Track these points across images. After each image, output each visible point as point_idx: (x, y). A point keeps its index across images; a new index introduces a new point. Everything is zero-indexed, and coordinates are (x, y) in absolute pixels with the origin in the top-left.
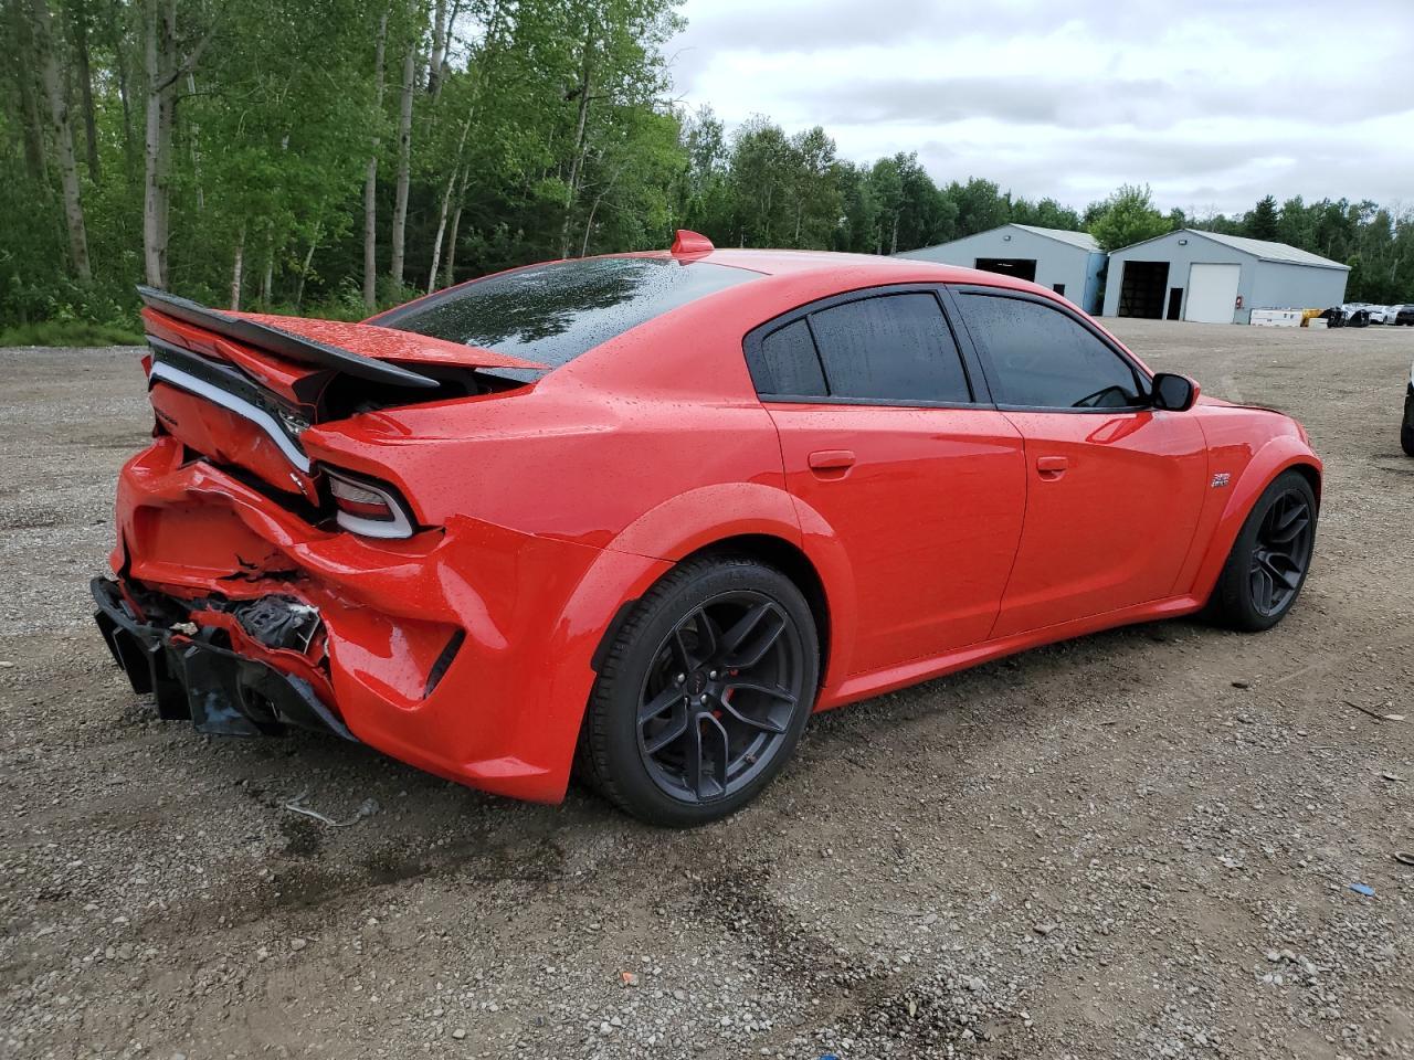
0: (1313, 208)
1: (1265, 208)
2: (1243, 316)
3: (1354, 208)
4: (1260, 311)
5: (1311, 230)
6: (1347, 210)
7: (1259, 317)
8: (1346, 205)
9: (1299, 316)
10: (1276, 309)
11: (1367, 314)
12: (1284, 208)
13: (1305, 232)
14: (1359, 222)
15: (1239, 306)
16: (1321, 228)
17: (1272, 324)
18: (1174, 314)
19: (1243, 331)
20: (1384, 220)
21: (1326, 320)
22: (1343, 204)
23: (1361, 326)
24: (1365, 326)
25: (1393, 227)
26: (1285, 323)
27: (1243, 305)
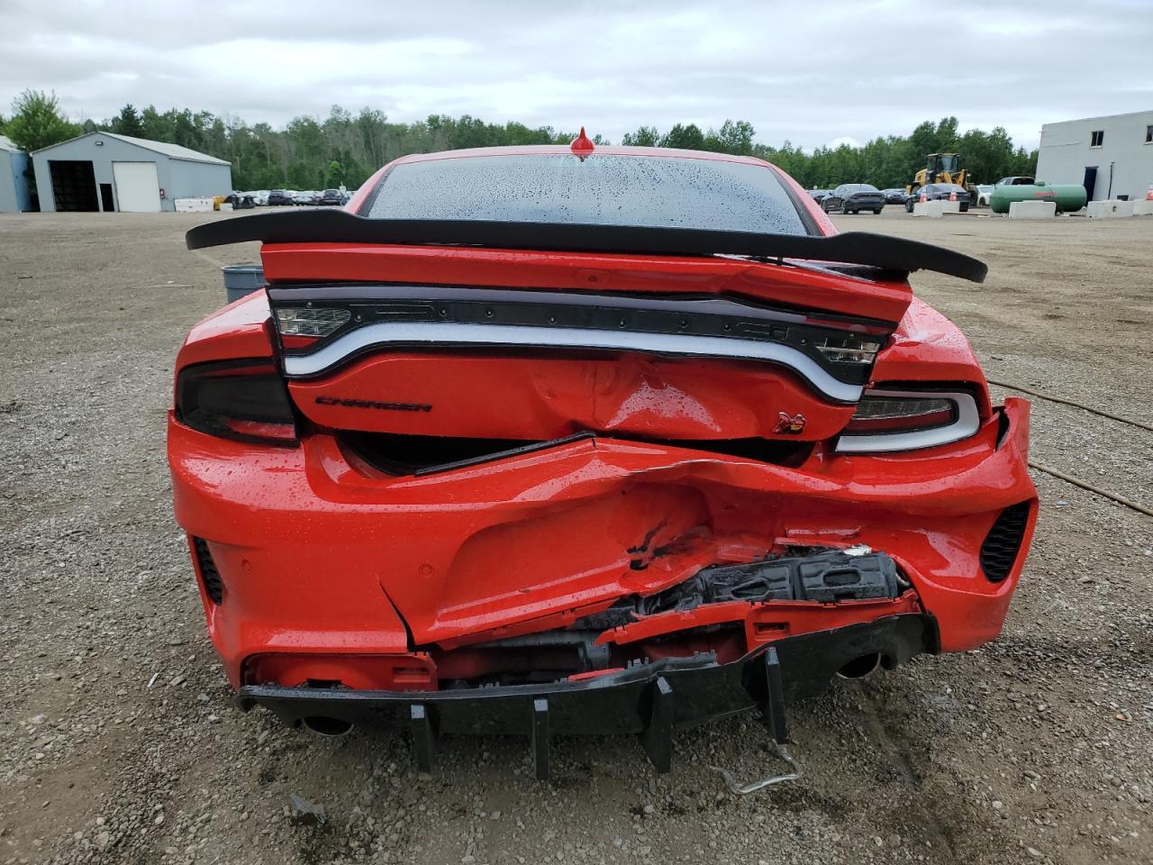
0: (166, 115)
1: (128, 114)
2: (169, 206)
3: (197, 118)
4: (181, 200)
5: (171, 133)
6: (192, 118)
7: (182, 205)
8: (191, 114)
9: (211, 201)
10: (193, 197)
11: (252, 198)
12: (143, 115)
13: (167, 135)
14: (204, 128)
15: (163, 197)
16: (177, 132)
17: (194, 210)
18: (109, 206)
19: (171, 216)
20: (219, 127)
21: (231, 205)
22: (187, 114)
23: (250, 208)
24: (252, 207)
25: (227, 132)
26: (204, 208)
27: (166, 195)
